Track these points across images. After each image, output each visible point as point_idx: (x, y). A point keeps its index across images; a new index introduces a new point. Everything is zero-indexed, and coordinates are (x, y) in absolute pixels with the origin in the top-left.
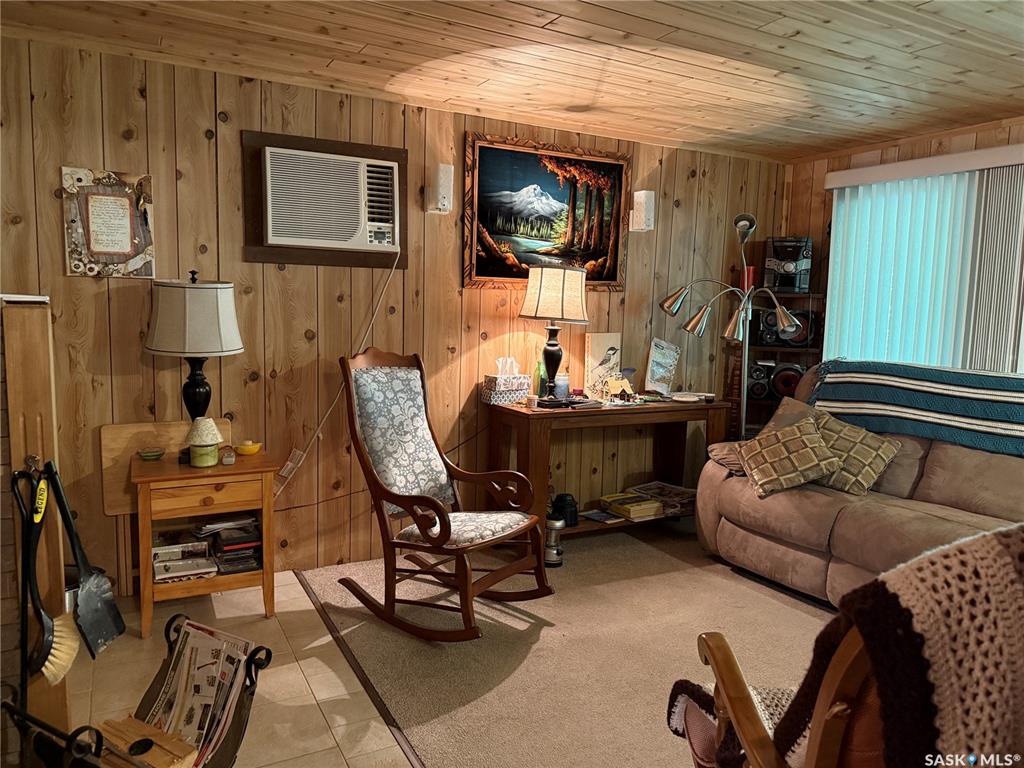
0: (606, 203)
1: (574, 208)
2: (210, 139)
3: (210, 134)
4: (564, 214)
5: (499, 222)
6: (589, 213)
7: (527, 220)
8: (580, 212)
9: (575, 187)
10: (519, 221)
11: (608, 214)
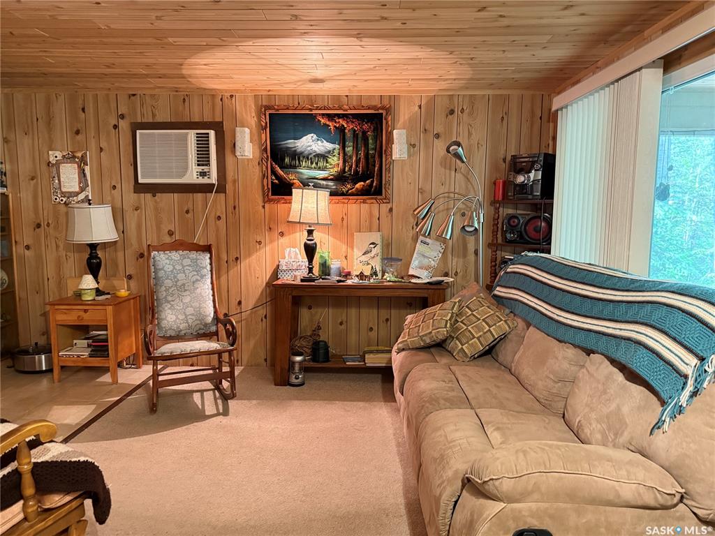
0: (370, 141)
1: (344, 147)
2: (115, 129)
3: (115, 127)
4: (336, 152)
5: (287, 160)
6: (356, 149)
7: (308, 158)
8: (349, 149)
9: (344, 132)
10: (301, 159)
11: (373, 149)
